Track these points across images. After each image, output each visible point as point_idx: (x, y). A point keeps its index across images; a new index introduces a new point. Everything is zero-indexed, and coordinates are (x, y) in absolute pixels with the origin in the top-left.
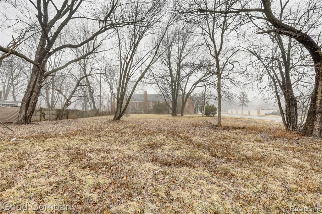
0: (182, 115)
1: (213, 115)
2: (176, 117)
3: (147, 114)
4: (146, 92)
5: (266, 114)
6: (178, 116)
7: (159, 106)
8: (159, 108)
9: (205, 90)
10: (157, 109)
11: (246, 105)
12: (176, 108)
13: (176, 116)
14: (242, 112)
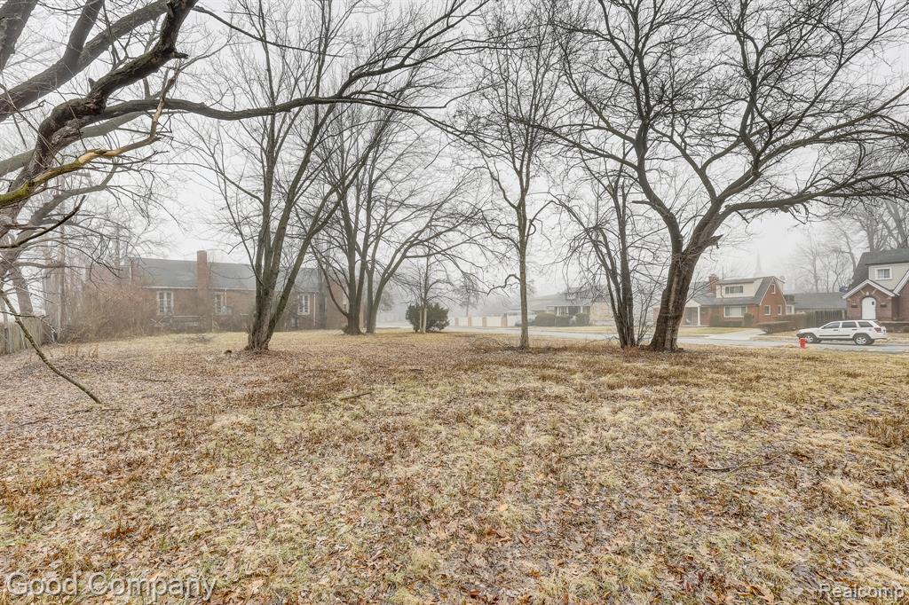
1: (439, 330)
6: (363, 334)
13: (359, 333)
14: (470, 320)
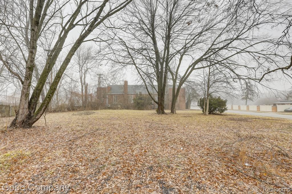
0: (173, 112)
1: (219, 113)
2: (164, 115)
3: (125, 109)
4: (126, 82)
5: (286, 111)
6: (166, 114)
7: (141, 99)
8: (140, 101)
9: (210, 73)
10: (138, 103)
11: (251, 99)
12: (164, 101)
13: (163, 113)
14: (248, 107)
